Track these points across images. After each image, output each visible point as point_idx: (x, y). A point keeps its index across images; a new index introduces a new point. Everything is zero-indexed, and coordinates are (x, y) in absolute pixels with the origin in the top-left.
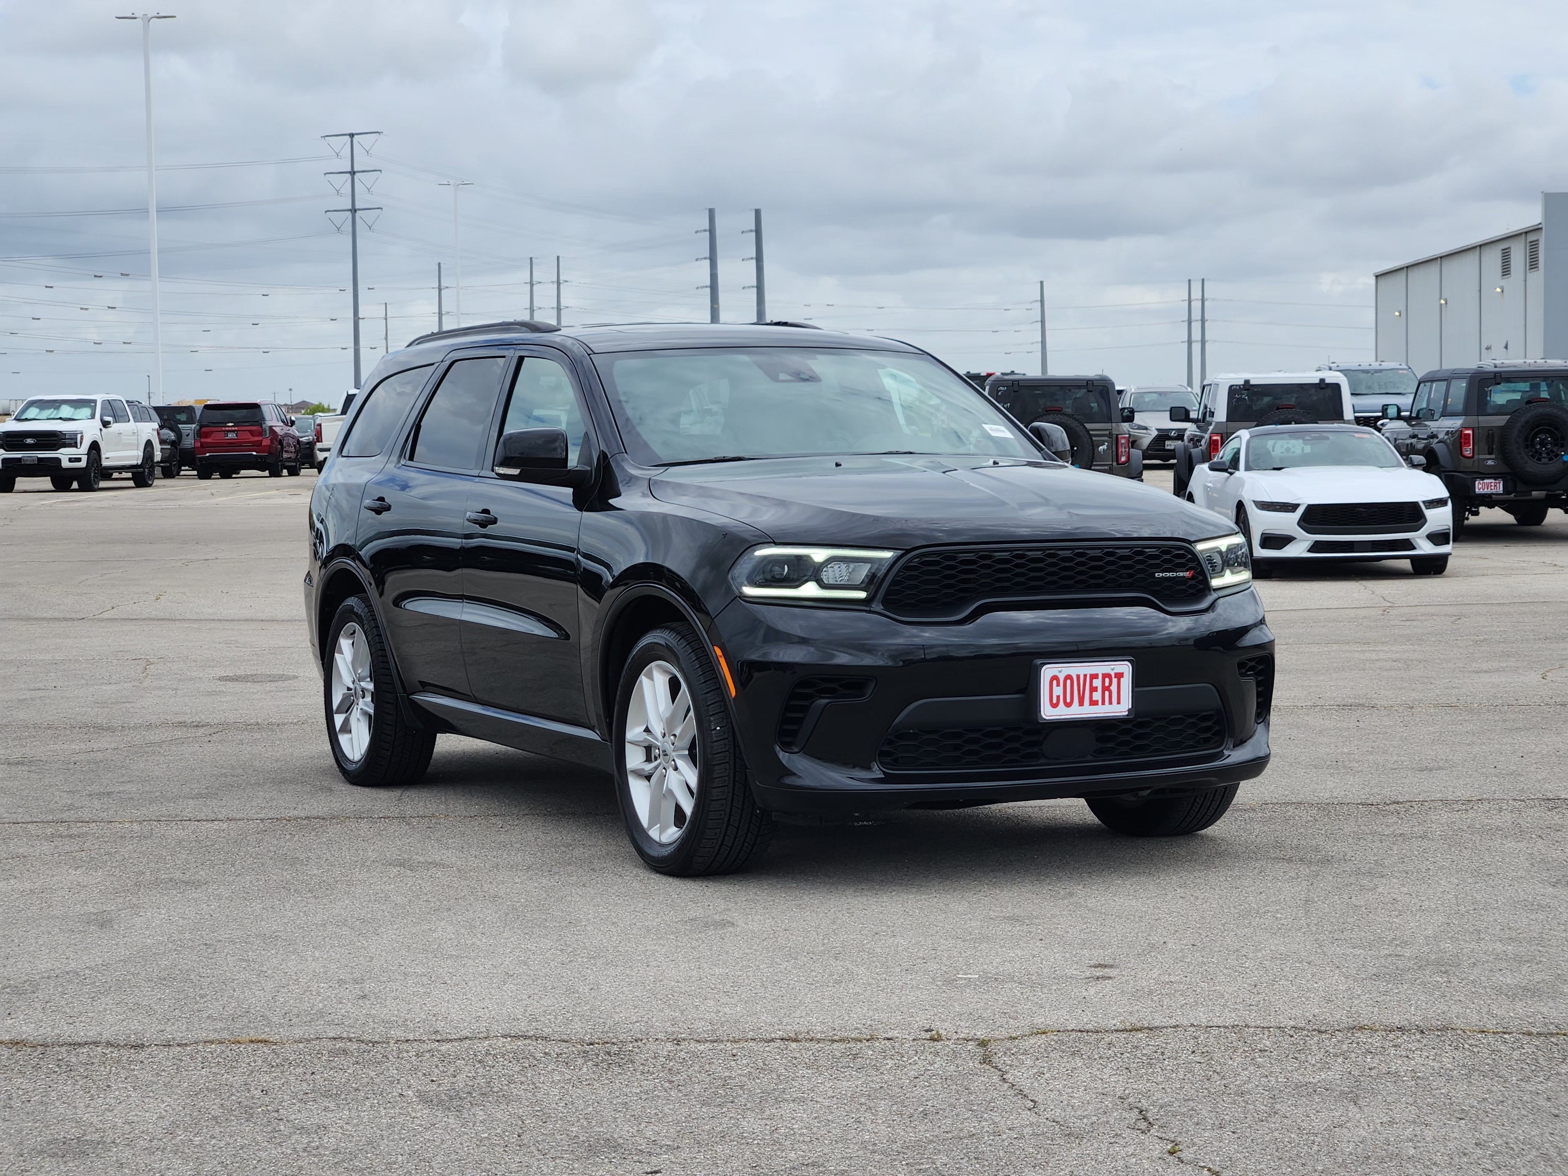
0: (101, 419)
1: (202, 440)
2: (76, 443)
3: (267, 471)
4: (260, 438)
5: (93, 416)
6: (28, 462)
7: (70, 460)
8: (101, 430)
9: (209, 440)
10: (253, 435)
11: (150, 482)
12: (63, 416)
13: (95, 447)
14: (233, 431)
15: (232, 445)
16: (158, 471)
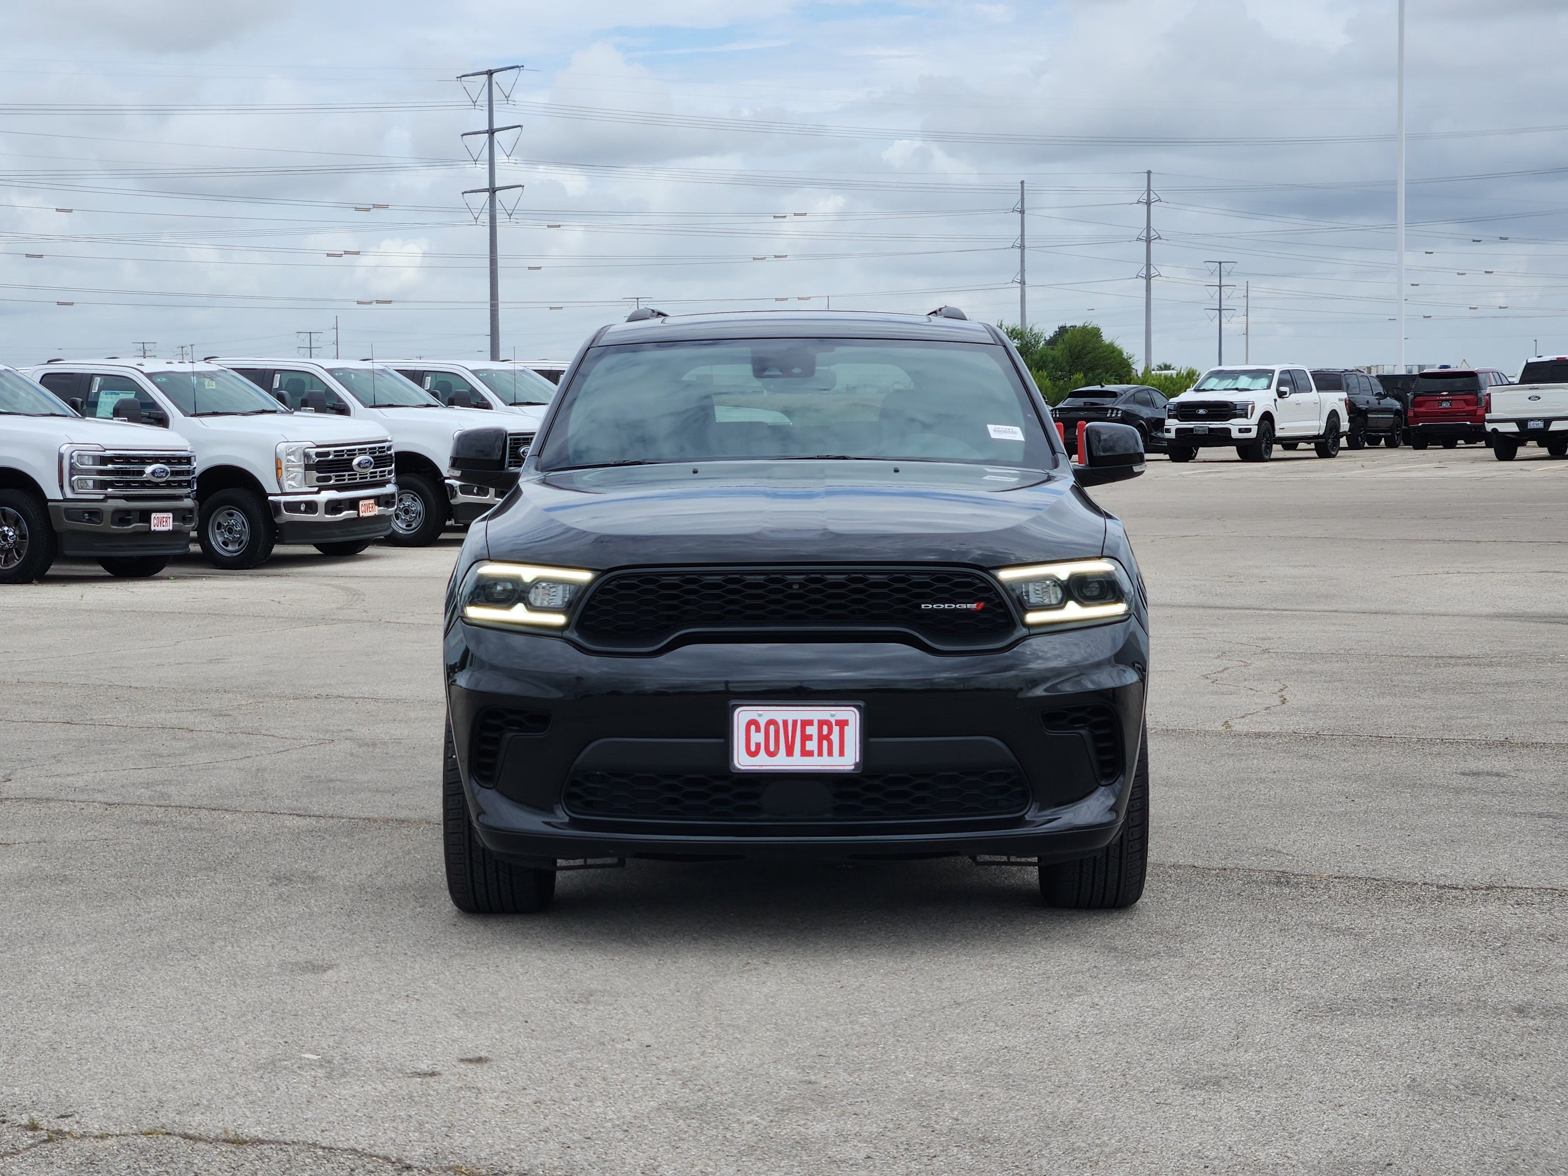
0: (1278, 390)
1: (1417, 409)
2: (1247, 414)
3: (1484, 442)
4: (1475, 408)
5: (1269, 387)
6: (1200, 433)
7: (1240, 431)
8: (1275, 400)
9: (1423, 409)
10: (1468, 405)
11: (1333, 453)
12: (1240, 387)
13: (1267, 418)
14: (1447, 400)
15: (1446, 414)
16: (1343, 442)
